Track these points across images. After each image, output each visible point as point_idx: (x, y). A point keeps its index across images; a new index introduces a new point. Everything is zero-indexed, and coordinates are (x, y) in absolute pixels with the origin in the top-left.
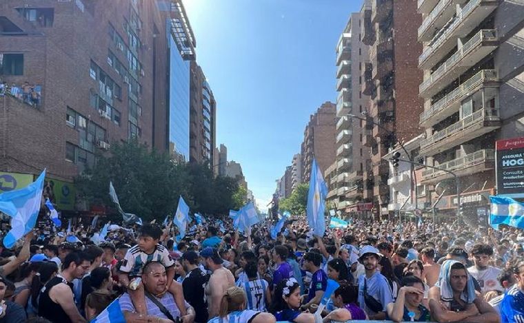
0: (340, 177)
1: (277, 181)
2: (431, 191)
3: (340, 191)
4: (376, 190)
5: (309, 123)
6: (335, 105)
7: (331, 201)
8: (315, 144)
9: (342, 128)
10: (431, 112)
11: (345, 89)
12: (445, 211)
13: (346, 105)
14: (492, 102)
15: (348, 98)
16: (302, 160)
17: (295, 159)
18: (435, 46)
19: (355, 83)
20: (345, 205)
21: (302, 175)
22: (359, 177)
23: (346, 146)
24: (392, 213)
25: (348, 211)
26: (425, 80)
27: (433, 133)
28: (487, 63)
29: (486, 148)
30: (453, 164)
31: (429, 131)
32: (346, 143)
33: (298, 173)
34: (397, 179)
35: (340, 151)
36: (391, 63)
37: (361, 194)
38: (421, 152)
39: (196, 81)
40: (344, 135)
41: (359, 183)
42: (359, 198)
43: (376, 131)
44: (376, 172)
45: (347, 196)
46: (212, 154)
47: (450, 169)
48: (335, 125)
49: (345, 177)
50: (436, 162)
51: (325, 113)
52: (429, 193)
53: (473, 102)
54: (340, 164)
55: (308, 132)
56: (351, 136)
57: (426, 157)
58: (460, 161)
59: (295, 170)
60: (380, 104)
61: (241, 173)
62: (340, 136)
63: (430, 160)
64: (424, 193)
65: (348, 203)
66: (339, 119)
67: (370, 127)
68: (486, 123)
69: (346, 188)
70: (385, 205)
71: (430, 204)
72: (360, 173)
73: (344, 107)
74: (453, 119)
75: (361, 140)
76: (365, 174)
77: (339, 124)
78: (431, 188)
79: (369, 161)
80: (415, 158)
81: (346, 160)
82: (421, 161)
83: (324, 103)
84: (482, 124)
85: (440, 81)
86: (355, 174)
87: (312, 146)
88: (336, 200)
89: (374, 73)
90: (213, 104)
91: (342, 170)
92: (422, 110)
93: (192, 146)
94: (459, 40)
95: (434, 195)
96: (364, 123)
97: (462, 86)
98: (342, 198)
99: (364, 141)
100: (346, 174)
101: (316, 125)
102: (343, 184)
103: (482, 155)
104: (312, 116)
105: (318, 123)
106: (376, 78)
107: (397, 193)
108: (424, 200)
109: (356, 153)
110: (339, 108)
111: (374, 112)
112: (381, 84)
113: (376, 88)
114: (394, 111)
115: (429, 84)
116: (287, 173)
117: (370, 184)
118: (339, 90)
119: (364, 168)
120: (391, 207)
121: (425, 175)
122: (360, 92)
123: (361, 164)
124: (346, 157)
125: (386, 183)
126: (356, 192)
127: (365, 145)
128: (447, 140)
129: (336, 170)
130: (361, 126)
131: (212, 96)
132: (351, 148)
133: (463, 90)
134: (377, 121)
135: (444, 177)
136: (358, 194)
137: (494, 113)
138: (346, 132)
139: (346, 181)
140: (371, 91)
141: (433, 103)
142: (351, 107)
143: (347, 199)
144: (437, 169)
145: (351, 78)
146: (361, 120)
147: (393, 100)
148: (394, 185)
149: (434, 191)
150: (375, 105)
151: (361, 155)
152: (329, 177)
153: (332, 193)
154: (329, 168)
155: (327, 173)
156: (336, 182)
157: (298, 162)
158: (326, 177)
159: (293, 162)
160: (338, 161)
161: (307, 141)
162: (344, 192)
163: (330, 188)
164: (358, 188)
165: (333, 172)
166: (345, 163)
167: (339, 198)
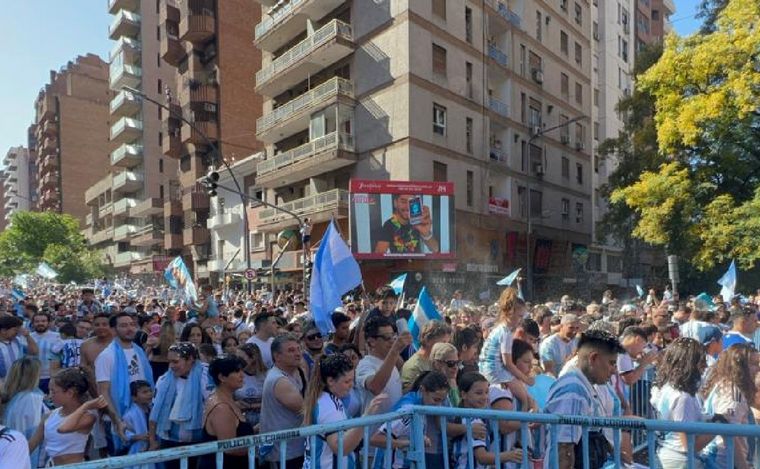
0: (120, 206)
2: (272, 243)
3: (120, 233)
4: (188, 236)
6: (108, 65)
7: (101, 251)
9: (122, 112)
10: (273, 119)
11: (128, 40)
12: (292, 274)
13: (131, 72)
14: (347, 124)
15: (134, 57)
16: (31, 163)
17: (12, 155)
18: (278, 17)
19: (147, 34)
20: (129, 259)
21: (32, 193)
22: (157, 210)
23: (132, 150)
24: (215, 275)
25: (136, 270)
26: (264, 68)
27: (275, 154)
28: (342, 69)
29: (339, 187)
30: (300, 206)
31: (270, 149)
32: (130, 144)
33: (22, 187)
34: (222, 219)
35: (117, 155)
36: (212, 20)
37: (160, 241)
38: (258, 180)
40: (127, 127)
41: (156, 220)
42: (158, 248)
43: (186, 132)
44: (187, 203)
45: (133, 243)
47: (298, 211)
48: (108, 104)
49: (128, 207)
50: (280, 199)
51: (86, 75)
52: (270, 245)
53: (326, 120)
54: (119, 180)
55: (45, 102)
56: (142, 132)
57: (266, 189)
58: (309, 202)
59: (13, 180)
60: (194, 86)
62: (117, 128)
63: (271, 195)
64: (262, 244)
65: (136, 256)
66: (115, 94)
67: (176, 122)
68: (341, 153)
69: (132, 229)
70: (203, 262)
71: (270, 262)
72: (158, 203)
73: (125, 73)
74: (301, 137)
75: (161, 144)
76: (167, 206)
77: (116, 103)
78: (272, 238)
79: (175, 183)
80: (250, 189)
81: (132, 176)
82: (259, 195)
83: (84, 55)
84: (336, 154)
85: (284, 76)
86: (148, 203)
87: (54, 134)
88: (112, 250)
89: (184, 27)
91: (125, 192)
92: (260, 114)
94: (309, 21)
95: (276, 248)
96: (166, 114)
97: (312, 92)
98: (124, 246)
99: (166, 146)
100: (132, 202)
101: (64, 93)
102: (125, 219)
103: (334, 197)
105: (69, 93)
106: (186, 37)
107: (222, 243)
108: (263, 256)
109: (152, 163)
110: (116, 74)
111: (184, 97)
112: (195, 51)
113: (187, 57)
114: (217, 106)
115: (269, 76)
117: (177, 224)
118: (115, 36)
119: (166, 195)
120: (213, 266)
121: (264, 217)
122: (159, 55)
123: (162, 187)
124: (131, 169)
125: (205, 225)
126: (150, 237)
127: (167, 153)
128: (294, 168)
129: (109, 191)
130: (160, 117)
132: (140, 153)
133: (313, 98)
134: (188, 115)
135: (290, 224)
136: (155, 241)
137: (349, 140)
138: (131, 123)
139: (131, 215)
140: (177, 58)
141: (275, 107)
143: (135, 249)
144: (281, 209)
146: (160, 107)
147: (216, 85)
148: (217, 228)
149: (276, 242)
150: (185, 85)
151: (161, 170)
152: (96, 203)
153: (101, 236)
154: (96, 186)
155: (91, 194)
156: (110, 214)
157: (21, 162)
158: (89, 204)
159: (6, 163)
160: (116, 174)
161: (42, 123)
162: (129, 234)
163: (99, 225)
164: (155, 229)
165: (103, 195)
166: (128, 180)
167: (117, 246)
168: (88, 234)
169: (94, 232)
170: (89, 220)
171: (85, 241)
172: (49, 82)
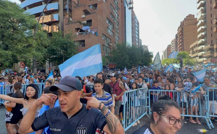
0: (200, 48)
1: (163, 51)
3: (200, 54)
5: (180, 25)
7: (194, 59)
8: (183, 34)
9: (200, 25)
11: (202, 8)
15: (203, 11)
16: (176, 42)
17: (172, 41)
20: (203, 60)
22: (212, 47)
23: (203, 34)
25: (205, 62)
32: (202, 32)
33: (174, 47)
35: (199, 36)
37: (213, 55)
39: (133, 17)
40: (202, 28)
41: (211, 50)
42: (212, 57)
45: (204, 56)
46: (138, 43)
48: (196, 25)
49: (202, 48)
51: (189, 20)
54: (200, 42)
55: (180, 29)
56: (206, 28)
59: (173, 46)
61: (148, 49)
62: (199, 30)
65: (205, 59)
66: (198, 22)
69: (203, 53)
72: (212, 45)
73: (202, 16)
76: (215, 46)
77: (198, 24)
81: (203, 40)
83: (188, 15)
86: (209, 46)
88: (197, 58)
90: (138, 24)
91: (201, 44)
93: (133, 41)
98: (201, 57)
100: (203, 46)
101: (184, 26)
102: (201, 50)
104: (181, 22)
105: (185, 25)
109: (209, 35)
116: (168, 48)
118: (199, 8)
124: (202, 38)
126: (209, 54)
127: (215, 32)
129: (197, 45)
131: (138, 21)
132: (206, 34)
136: (211, 55)
142: (206, 15)
143: (204, 57)
145: (205, 2)
151: (212, 37)
152: (193, 48)
153: (194, 55)
154: (193, 44)
155: (191, 46)
156: (197, 50)
157: (174, 43)
158: (191, 48)
159: (171, 43)
160: (198, 40)
161: (179, 33)
162: (202, 54)
163: (193, 53)
164: (211, 52)
165: (195, 46)
166: (202, 41)
167: (199, 57)
168: (190, 55)
169: (192, 55)
170: (191, 52)
171: (189, 57)
172: (180, 24)
